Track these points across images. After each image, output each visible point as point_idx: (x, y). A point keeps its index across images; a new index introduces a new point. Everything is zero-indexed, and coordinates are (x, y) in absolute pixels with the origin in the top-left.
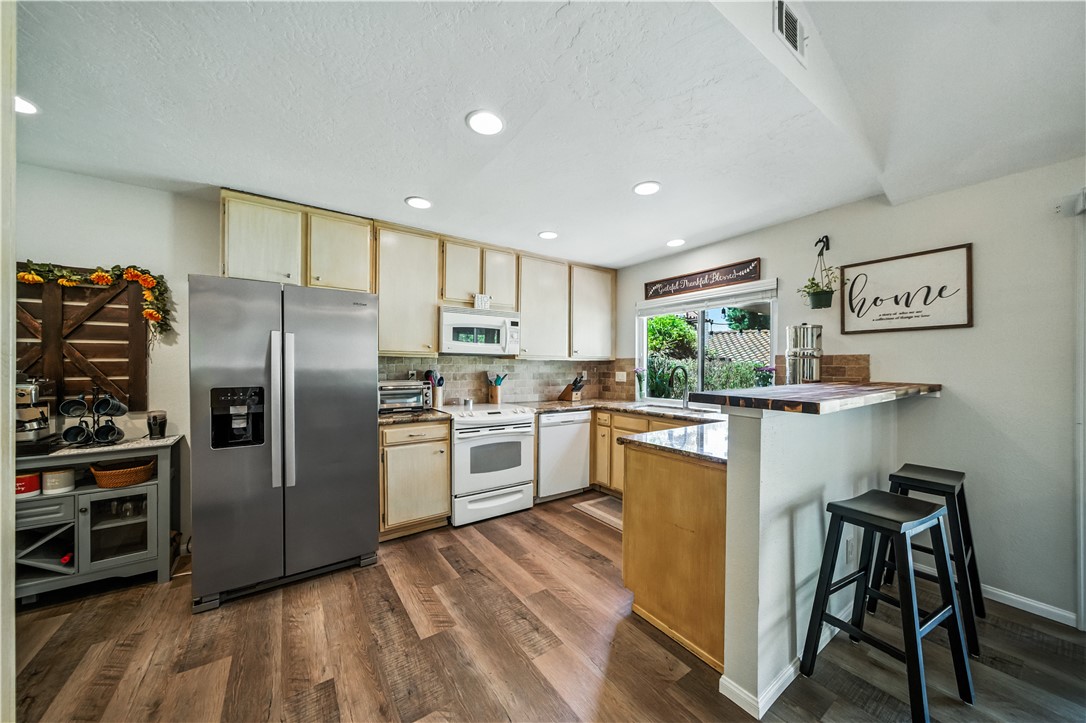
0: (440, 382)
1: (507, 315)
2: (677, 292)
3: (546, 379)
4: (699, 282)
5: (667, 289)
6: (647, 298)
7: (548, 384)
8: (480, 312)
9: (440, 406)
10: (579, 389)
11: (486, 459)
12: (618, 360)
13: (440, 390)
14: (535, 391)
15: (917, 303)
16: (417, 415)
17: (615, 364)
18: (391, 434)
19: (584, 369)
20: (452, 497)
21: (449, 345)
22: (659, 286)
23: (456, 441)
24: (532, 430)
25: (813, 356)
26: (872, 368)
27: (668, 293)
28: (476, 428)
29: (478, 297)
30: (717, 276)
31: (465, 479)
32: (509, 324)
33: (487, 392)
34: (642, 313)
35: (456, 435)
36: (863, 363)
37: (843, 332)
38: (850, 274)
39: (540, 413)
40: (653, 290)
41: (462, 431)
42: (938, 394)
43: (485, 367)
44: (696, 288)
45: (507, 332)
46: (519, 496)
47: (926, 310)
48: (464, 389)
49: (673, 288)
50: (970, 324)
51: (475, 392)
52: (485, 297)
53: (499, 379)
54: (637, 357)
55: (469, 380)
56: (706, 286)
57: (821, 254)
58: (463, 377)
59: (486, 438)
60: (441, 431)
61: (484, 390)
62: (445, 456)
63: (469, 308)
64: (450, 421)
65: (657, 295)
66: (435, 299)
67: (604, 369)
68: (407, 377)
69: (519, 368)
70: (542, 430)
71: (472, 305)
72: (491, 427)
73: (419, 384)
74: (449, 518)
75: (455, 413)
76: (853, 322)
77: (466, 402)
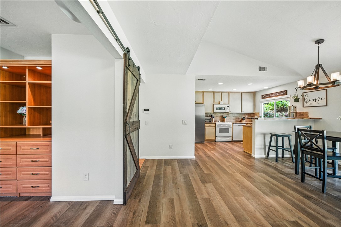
0: (214, 117)
1: (227, 105)
2: (269, 97)
3: (236, 117)
4: (274, 95)
5: (267, 96)
6: (262, 98)
7: (237, 118)
8: (221, 105)
9: (214, 121)
10: (244, 119)
11: (222, 131)
12: (256, 113)
13: (214, 119)
14: (234, 120)
15: (317, 101)
16: (210, 122)
17: (255, 114)
18: (206, 125)
19: (247, 115)
20: (216, 137)
21: (215, 111)
22: (265, 96)
23: (216, 127)
24: (231, 126)
25: (294, 112)
26: (309, 114)
27: (267, 98)
28: (220, 125)
29: (221, 102)
30: (277, 94)
31: (218, 134)
32: (227, 106)
33: (223, 119)
34: (261, 102)
35: (217, 126)
36: (307, 114)
37: (303, 107)
38: (305, 94)
39: (233, 123)
40: (263, 97)
41: (218, 125)
42: (321, 120)
43: (223, 115)
44: (273, 96)
45: (227, 108)
46: (229, 139)
47: (319, 102)
48: (218, 119)
49: (268, 96)
50: (327, 105)
51: (220, 119)
52: (222, 102)
53: (225, 117)
54: (260, 112)
55: (219, 117)
56: (275, 96)
57: (296, 90)
58: (218, 116)
59: (222, 127)
60: (214, 125)
61: (222, 119)
62: (215, 129)
63: (219, 104)
64: (216, 124)
65: (264, 98)
66: (213, 103)
67: (252, 115)
68: (208, 116)
69: (230, 115)
70: (234, 127)
71: (220, 103)
72: (223, 125)
73: (210, 118)
74: (215, 140)
75: (217, 123)
76: (305, 105)
77: (218, 121)
